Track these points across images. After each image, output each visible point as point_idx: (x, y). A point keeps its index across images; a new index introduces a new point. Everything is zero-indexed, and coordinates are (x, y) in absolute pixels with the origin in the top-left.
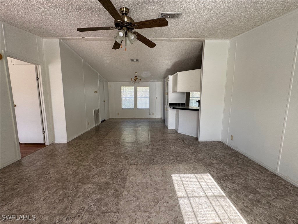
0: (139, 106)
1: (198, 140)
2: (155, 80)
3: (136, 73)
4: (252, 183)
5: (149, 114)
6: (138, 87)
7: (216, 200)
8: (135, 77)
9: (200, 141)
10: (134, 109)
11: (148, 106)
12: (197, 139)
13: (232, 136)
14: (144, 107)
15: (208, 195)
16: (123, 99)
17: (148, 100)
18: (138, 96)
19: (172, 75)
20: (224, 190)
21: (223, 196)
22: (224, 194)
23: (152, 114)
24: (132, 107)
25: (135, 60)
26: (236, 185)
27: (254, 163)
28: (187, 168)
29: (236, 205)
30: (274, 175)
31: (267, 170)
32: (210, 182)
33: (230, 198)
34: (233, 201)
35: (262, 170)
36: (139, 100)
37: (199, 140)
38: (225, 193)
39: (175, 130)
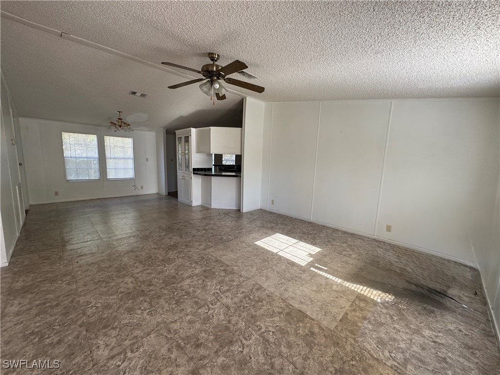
0: (112, 175)
1: (241, 211)
2: (144, 128)
3: (119, 112)
4: (304, 230)
5: (134, 188)
6: (107, 138)
7: (297, 245)
8: (119, 119)
9: (244, 212)
10: (99, 180)
11: (130, 174)
12: (239, 210)
13: (273, 201)
14: (121, 175)
15: (291, 245)
16: (70, 159)
17: (131, 164)
18: (108, 154)
19: (195, 128)
22: (297, 241)
23: (139, 188)
24: (94, 175)
25: (138, 94)
26: (299, 234)
27: (296, 219)
28: (259, 235)
29: (308, 243)
30: (310, 223)
33: (302, 241)
34: (304, 242)
35: (303, 222)
36: (110, 164)
39: (201, 205)
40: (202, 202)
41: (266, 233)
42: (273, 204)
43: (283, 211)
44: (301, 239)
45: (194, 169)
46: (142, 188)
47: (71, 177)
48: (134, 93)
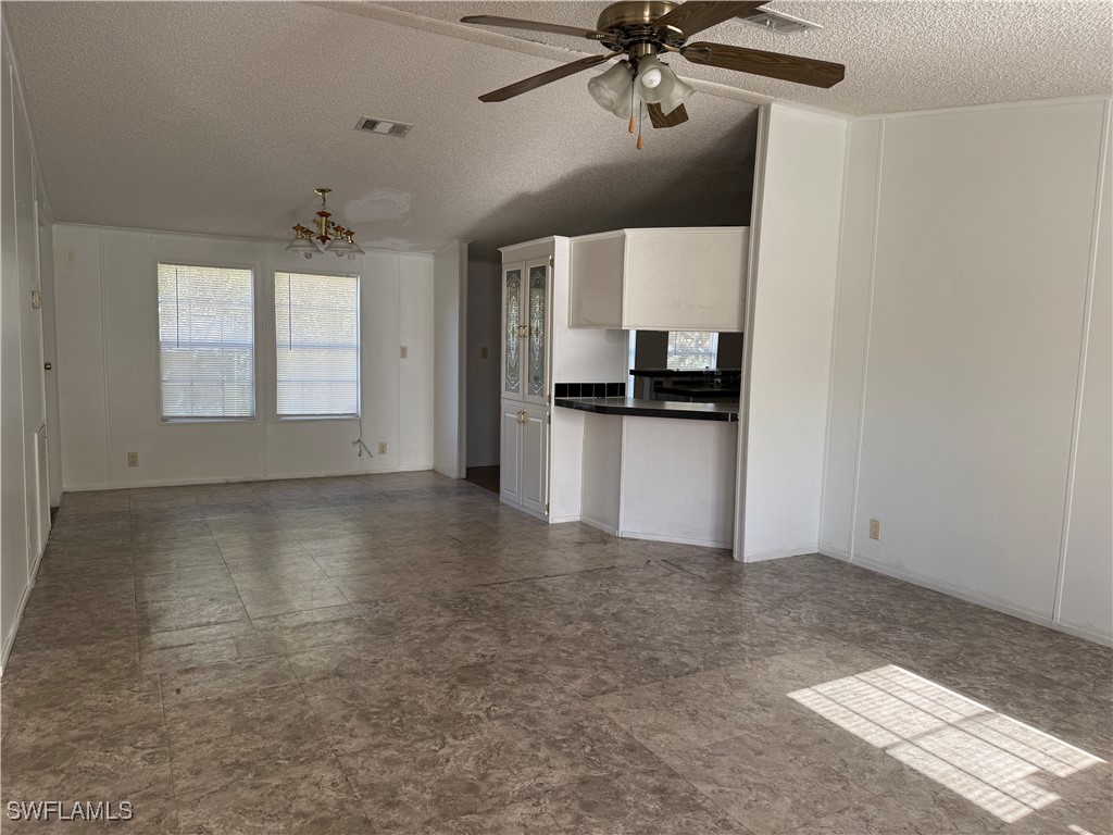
0: (291, 402)
1: (736, 556)
3: (323, 191)
5: (357, 449)
6: (282, 280)
7: (981, 726)
8: (322, 214)
9: (745, 561)
10: (251, 418)
11: (346, 401)
12: (726, 553)
13: (875, 525)
14: (320, 406)
15: (951, 721)
16: (174, 349)
17: (350, 365)
18: (282, 333)
19: (572, 236)
20: (977, 698)
21: (987, 712)
22: (986, 708)
23: (375, 450)
24: (239, 403)
25: (383, 128)
26: (994, 679)
27: (980, 610)
28: (809, 662)
31: (1027, 624)
32: (920, 686)
33: (1006, 712)
34: (1019, 717)
35: (1014, 624)
36: (288, 365)
37: (741, 556)
38: (984, 704)
39: (581, 523)
40: (584, 512)
41: (841, 660)
42: (874, 535)
43: (921, 569)
44: (1002, 700)
45: (562, 389)
46: (383, 449)
47: (176, 405)
48: (370, 125)
